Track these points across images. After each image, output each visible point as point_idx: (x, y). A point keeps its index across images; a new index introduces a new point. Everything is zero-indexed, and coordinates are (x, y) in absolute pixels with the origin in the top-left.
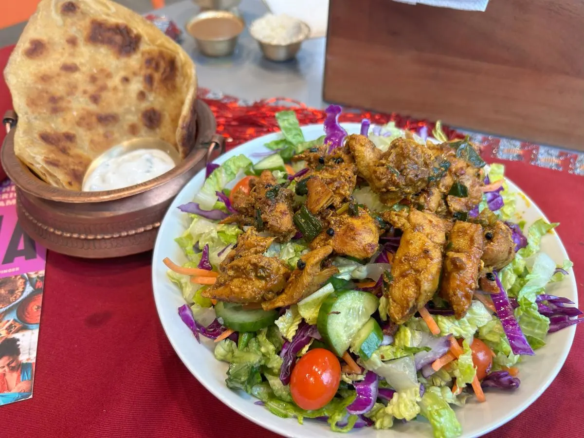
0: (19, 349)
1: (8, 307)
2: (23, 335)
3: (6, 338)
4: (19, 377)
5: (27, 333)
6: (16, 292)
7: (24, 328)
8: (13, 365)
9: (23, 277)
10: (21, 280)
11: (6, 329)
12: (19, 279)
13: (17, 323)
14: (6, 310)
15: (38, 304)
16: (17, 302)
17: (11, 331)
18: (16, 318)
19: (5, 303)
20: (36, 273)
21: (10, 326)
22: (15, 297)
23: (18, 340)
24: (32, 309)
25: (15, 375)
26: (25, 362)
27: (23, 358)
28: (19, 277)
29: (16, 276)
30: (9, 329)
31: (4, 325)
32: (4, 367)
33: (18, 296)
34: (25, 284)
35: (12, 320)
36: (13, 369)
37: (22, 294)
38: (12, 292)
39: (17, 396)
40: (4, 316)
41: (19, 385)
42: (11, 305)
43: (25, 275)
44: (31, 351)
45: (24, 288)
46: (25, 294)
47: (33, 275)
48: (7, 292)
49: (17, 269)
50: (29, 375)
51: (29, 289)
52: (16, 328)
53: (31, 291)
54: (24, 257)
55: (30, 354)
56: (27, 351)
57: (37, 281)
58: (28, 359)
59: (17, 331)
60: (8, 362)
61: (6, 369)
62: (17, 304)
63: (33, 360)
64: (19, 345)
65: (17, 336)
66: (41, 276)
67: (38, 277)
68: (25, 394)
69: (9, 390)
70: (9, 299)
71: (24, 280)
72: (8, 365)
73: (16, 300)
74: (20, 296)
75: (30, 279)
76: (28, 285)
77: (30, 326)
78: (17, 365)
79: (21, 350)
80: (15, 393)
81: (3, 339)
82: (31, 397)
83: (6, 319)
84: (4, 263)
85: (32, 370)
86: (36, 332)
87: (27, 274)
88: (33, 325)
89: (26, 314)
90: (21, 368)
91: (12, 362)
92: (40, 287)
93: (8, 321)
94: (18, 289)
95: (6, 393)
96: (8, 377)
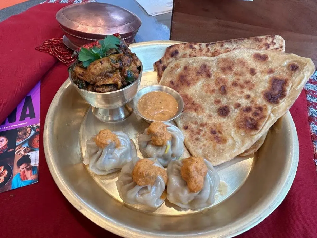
0: (30, 160)
1: (24, 141)
2: (32, 153)
3: (24, 155)
4: (31, 172)
5: (34, 152)
6: (27, 134)
7: (32, 150)
8: (28, 167)
9: (30, 127)
10: (29, 128)
11: (24, 151)
12: (28, 128)
13: (28, 148)
14: (23, 142)
15: (37, 139)
16: (28, 138)
17: (26, 152)
18: (28, 146)
19: (22, 139)
20: (36, 125)
21: (26, 149)
22: (27, 136)
23: (30, 156)
24: (35, 141)
25: (29, 172)
26: (33, 165)
27: (33, 164)
28: (28, 127)
29: (26, 127)
30: (25, 151)
31: (22, 149)
32: (23, 168)
33: (28, 136)
34: (31, 130)
35: (26, 147)
36: (28, 169)
37: (30, 135)
38: (25, 134)
39: (31, 181)
40: (22, 145)
41: (31, 177)
42: (25, 140)
43: (31, 126)
44: (36, 161)
45: (31, 132)
46: (31, 135)
47: (35, 126)
48: (23, 134)
49: (27, 123)
50: (36, 172)
51: (33, 132)
52: (28, 150)
53: (34, 133)
54: (29, 117)
55: (35, 162)
56: (34, 161)
57: (36, 128)
58: (35, 164)
59: (29, 152)
60: (25, 166)
61: (25, 169)
62: (28, 139)
63: (38, 165)
64: (30, 158)
65: (29, 154)
66: (38, 126)
67: (37, 126)
68: (35, 180)
69: (27, 179)
70: (24, 137)
71: (30, 128)
72: (26, 167)
73: (27, 137)
74: (29, 136)
75: (33, 128)
76: (32, 130)
77: (35, 149)
78: (29, 168)
79: (31, 160)
80: (30, 180)
81: (22, 156)
82: (37, 182)
83: (23, 146)
84: (20, 120)
85: (37, 169)
86: (38, 152)
87: (32, 125)
88: (36, 149)
89: (32, 143)
90: (32, 168)
91: (28, 166)
92: (38, 131)
93: (24, 147)
94: (27, 132)
95: (25, 180)
96: (26, 173)
